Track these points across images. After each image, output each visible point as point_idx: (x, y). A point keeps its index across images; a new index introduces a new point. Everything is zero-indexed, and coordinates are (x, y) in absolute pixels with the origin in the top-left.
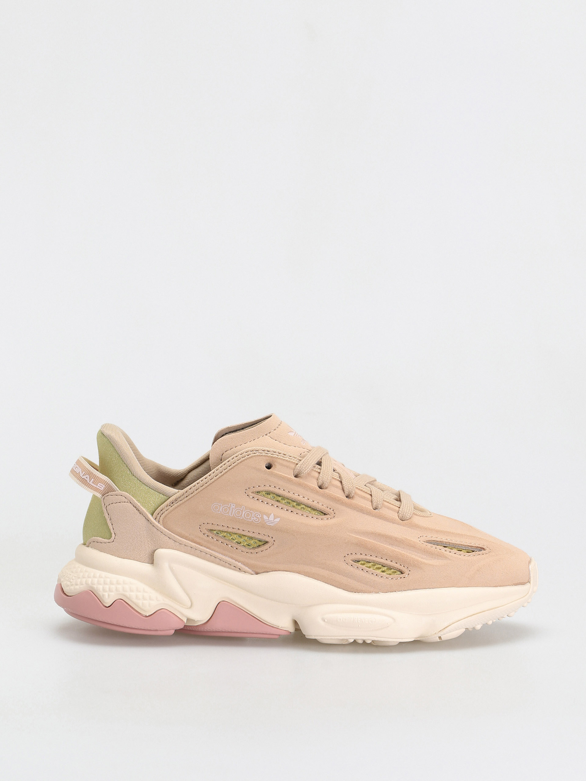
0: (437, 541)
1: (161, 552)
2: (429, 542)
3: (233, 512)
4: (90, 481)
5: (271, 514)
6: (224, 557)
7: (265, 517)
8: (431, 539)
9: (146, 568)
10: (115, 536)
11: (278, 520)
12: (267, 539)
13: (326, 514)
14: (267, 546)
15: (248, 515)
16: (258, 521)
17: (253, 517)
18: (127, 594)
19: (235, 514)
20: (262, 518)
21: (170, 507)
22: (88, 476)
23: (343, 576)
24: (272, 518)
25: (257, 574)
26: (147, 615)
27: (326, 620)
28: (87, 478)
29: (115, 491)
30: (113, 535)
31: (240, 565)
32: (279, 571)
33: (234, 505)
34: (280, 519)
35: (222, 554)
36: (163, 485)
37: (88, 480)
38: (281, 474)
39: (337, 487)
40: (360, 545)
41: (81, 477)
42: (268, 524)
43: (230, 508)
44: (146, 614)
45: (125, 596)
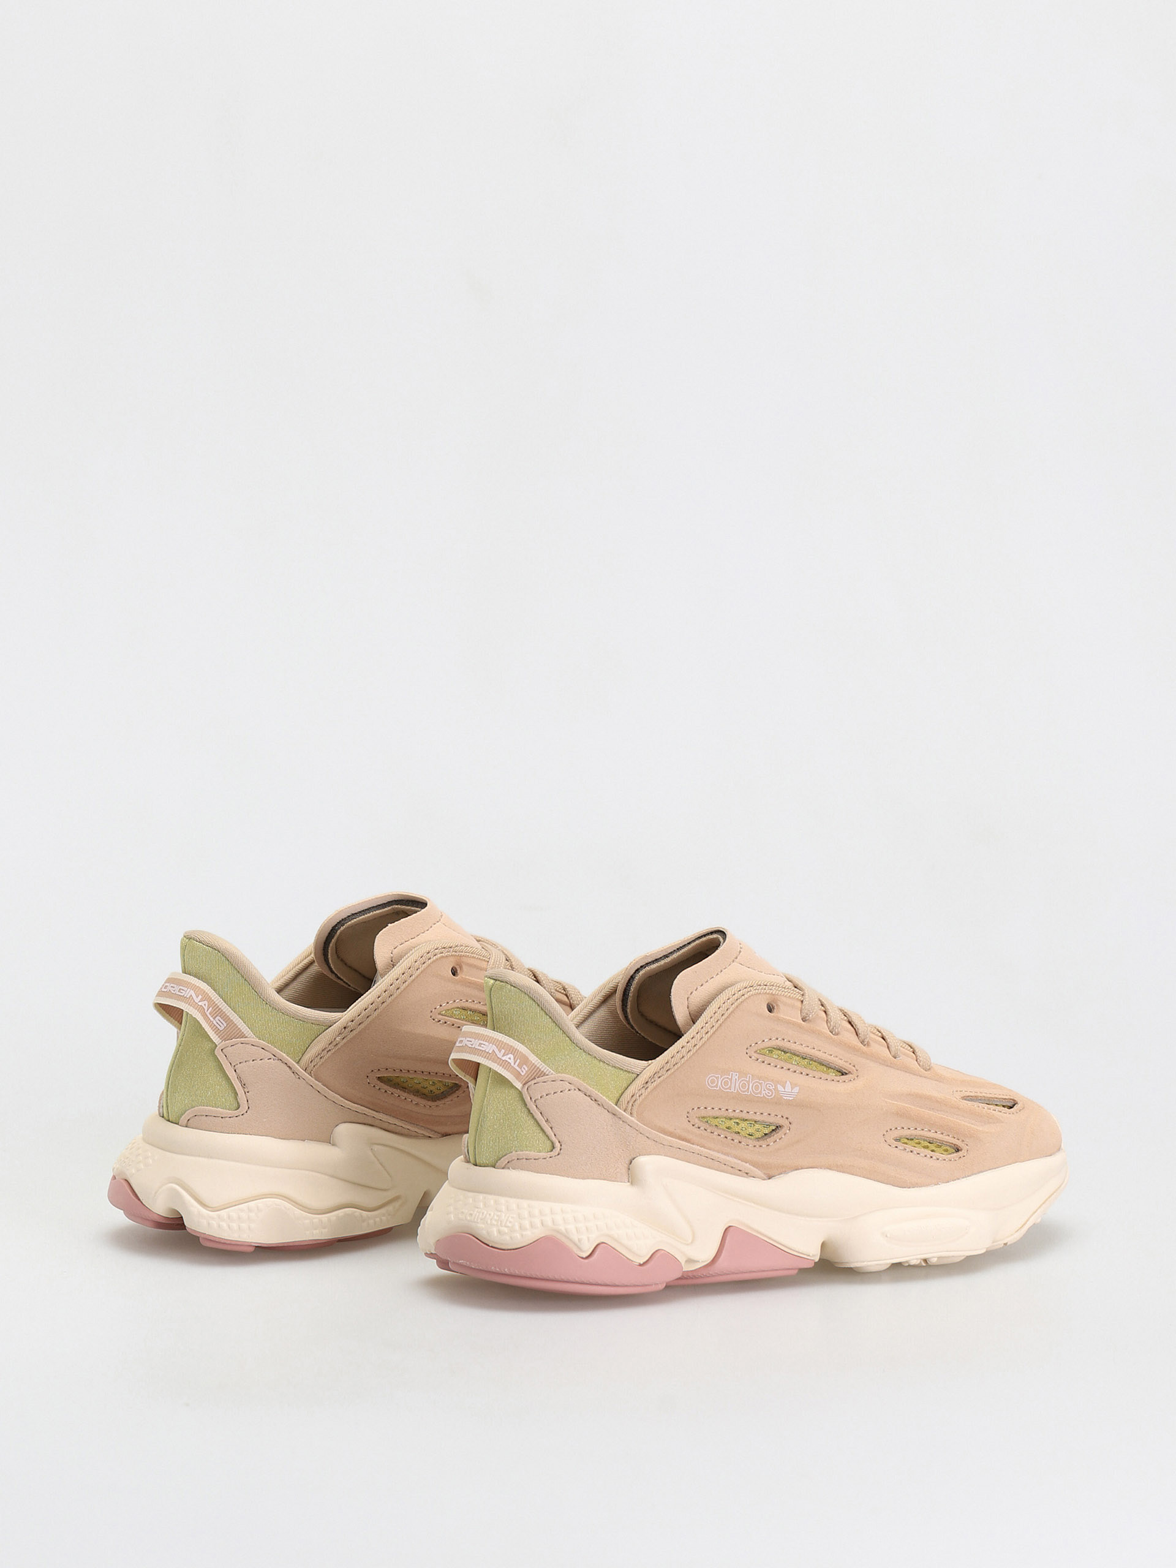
0: (972, 1096)
1: (643, 1160)
2: (965, 1098)
3: (737, 1085)
4: (514, 1064)
5: (786, 1082)
6: (722, 1157)
7: (780, 1088)
8: (968, 1094)
9: (622, 1189)
10: (561, 1145)
11: (796, 1090)
12: (781, 1122)
13: (846, 1074)
14: (780, 1133)
15: (757, 1088)
16: (771, 1096)
17: (764, 1090)
18: (562, 1228)
19: (740, 1089)
20: (776, 1089)
21: (643, 1090)
22: (512, 1056)
23: (890, 1165)
24: (788, 1088)
25: (769, 1179)
26: (642, 1263)
27: (888, 1235)
28: (510, 1059)
29: (547, 1075)
30: (557, 1145)
31: (748, 1166)
32: (802, 1168)
33: (736, 1075)
34: (800, 1089)
35: (722, 1153)
36: (625, 1057)
37: (512, 1061)
38: (788, 1018)
39: (847, 1030)
40: (901, 1114)
41: (501, 1059)
42: (785, 1098)
43: (731, 1080)
44: (639, 1262)
45: (558, 1232)
